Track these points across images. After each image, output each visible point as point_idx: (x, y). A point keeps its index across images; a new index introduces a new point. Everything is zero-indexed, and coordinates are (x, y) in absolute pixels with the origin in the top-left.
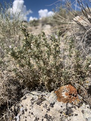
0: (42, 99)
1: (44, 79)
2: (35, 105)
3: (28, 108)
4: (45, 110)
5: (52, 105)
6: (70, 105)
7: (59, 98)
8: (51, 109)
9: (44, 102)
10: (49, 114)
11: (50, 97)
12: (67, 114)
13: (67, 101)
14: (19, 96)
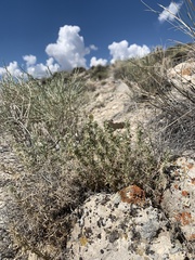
0: (107, 200)
1: (109, 179)
2: (100, 206)
3: (93, 209)
4: (109, 210)
5: (117, 205)
6: (134, 206)
7: (124, 198)
8: (116, 210)
9: (109, 203)
10: (114, 214)
11: (115, 197)
12: (131, 214)
13: (132, 202)
14: (83, 199)
